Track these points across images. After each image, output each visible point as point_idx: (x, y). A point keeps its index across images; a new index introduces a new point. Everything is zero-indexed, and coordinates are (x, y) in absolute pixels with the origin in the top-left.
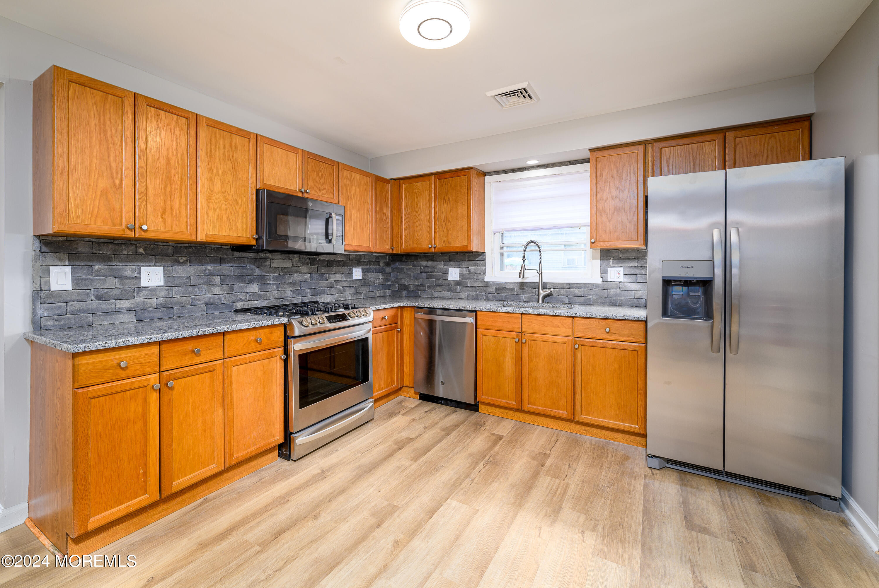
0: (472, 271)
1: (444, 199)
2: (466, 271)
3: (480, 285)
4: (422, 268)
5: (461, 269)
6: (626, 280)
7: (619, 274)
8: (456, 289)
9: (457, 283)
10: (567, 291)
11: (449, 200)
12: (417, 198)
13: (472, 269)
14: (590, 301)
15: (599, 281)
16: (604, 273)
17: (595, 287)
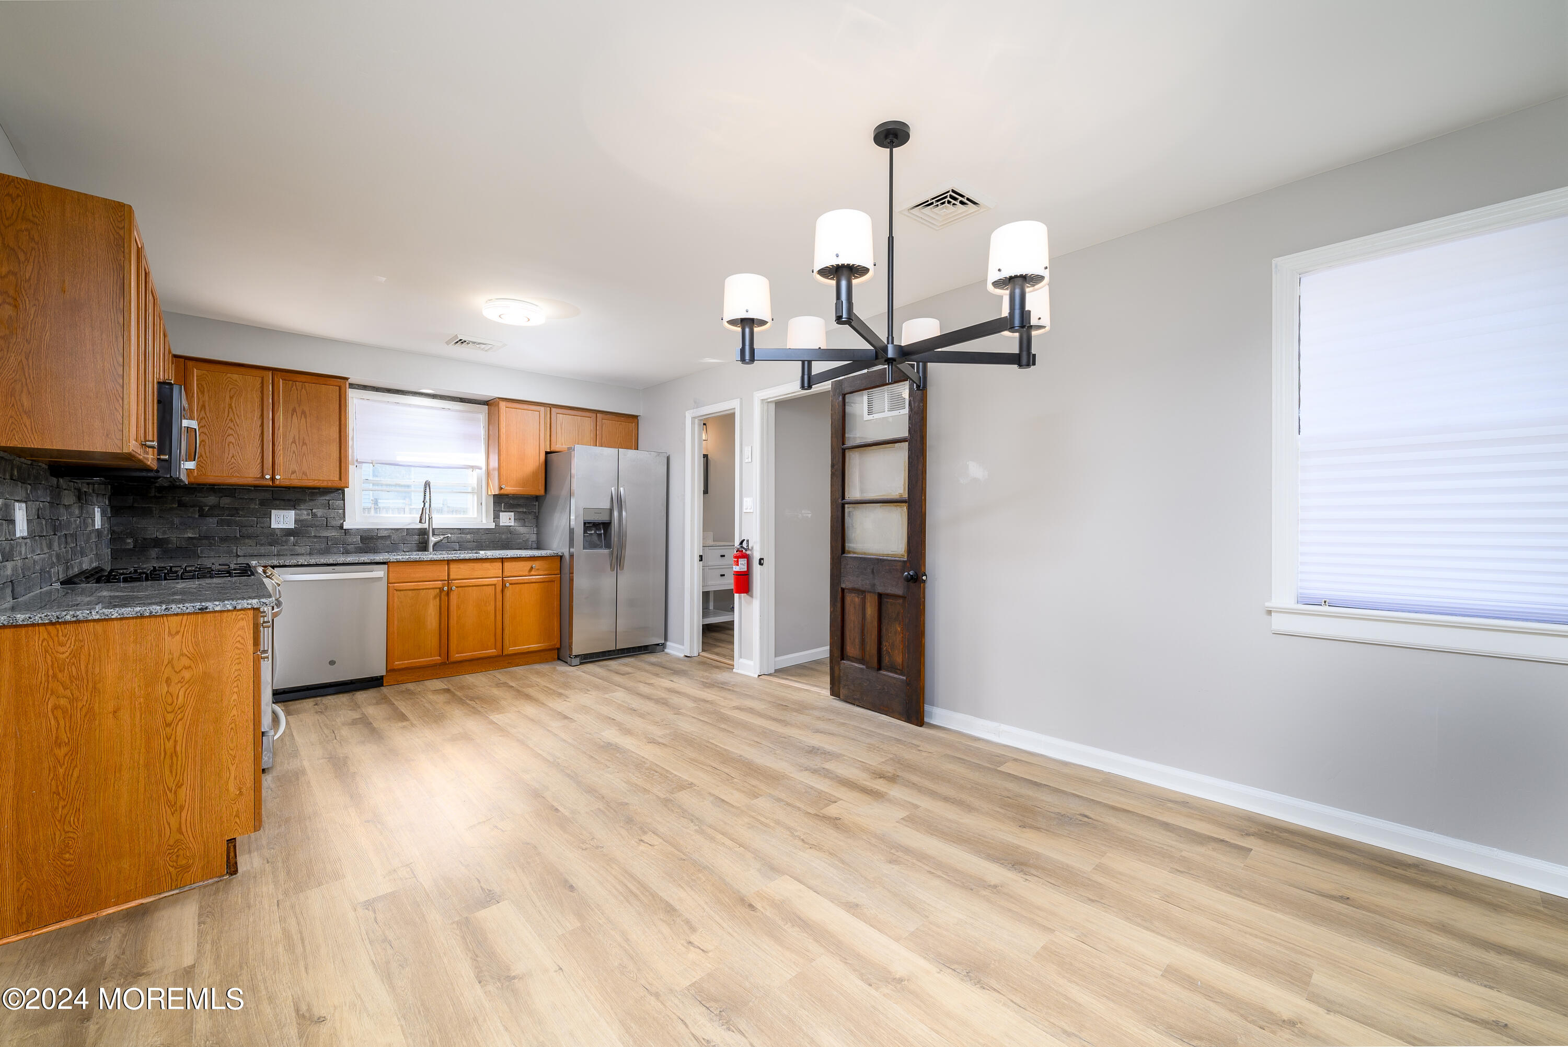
0: (319, 514)
1: (294, 410)
2: (308, 514)
3: (333, 534)
4: (207, 509)
5: (297, 511)
6: (516, 524)
7: (510, 519)
8: (286, 542)
9: (288, 533)
10: (458, 537)
11: (303, 413)
12: (231, 398)
13: (319, 512)
14: (482, 547)
15: (492, 526)
16: (496, 517)
17: (488, 531)
